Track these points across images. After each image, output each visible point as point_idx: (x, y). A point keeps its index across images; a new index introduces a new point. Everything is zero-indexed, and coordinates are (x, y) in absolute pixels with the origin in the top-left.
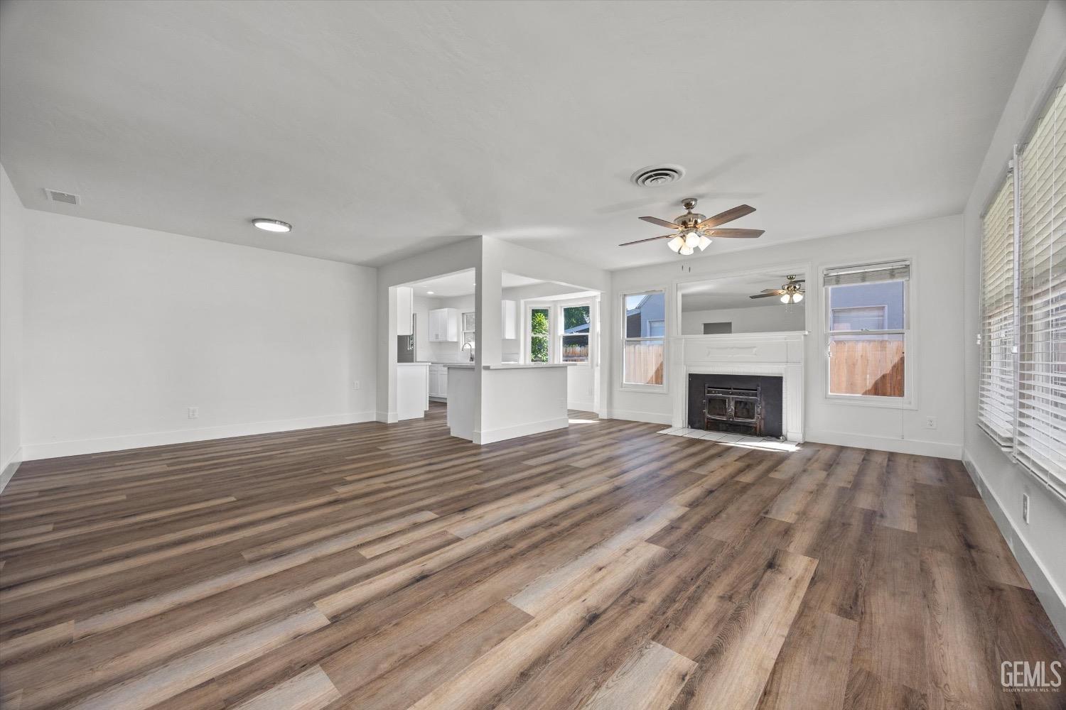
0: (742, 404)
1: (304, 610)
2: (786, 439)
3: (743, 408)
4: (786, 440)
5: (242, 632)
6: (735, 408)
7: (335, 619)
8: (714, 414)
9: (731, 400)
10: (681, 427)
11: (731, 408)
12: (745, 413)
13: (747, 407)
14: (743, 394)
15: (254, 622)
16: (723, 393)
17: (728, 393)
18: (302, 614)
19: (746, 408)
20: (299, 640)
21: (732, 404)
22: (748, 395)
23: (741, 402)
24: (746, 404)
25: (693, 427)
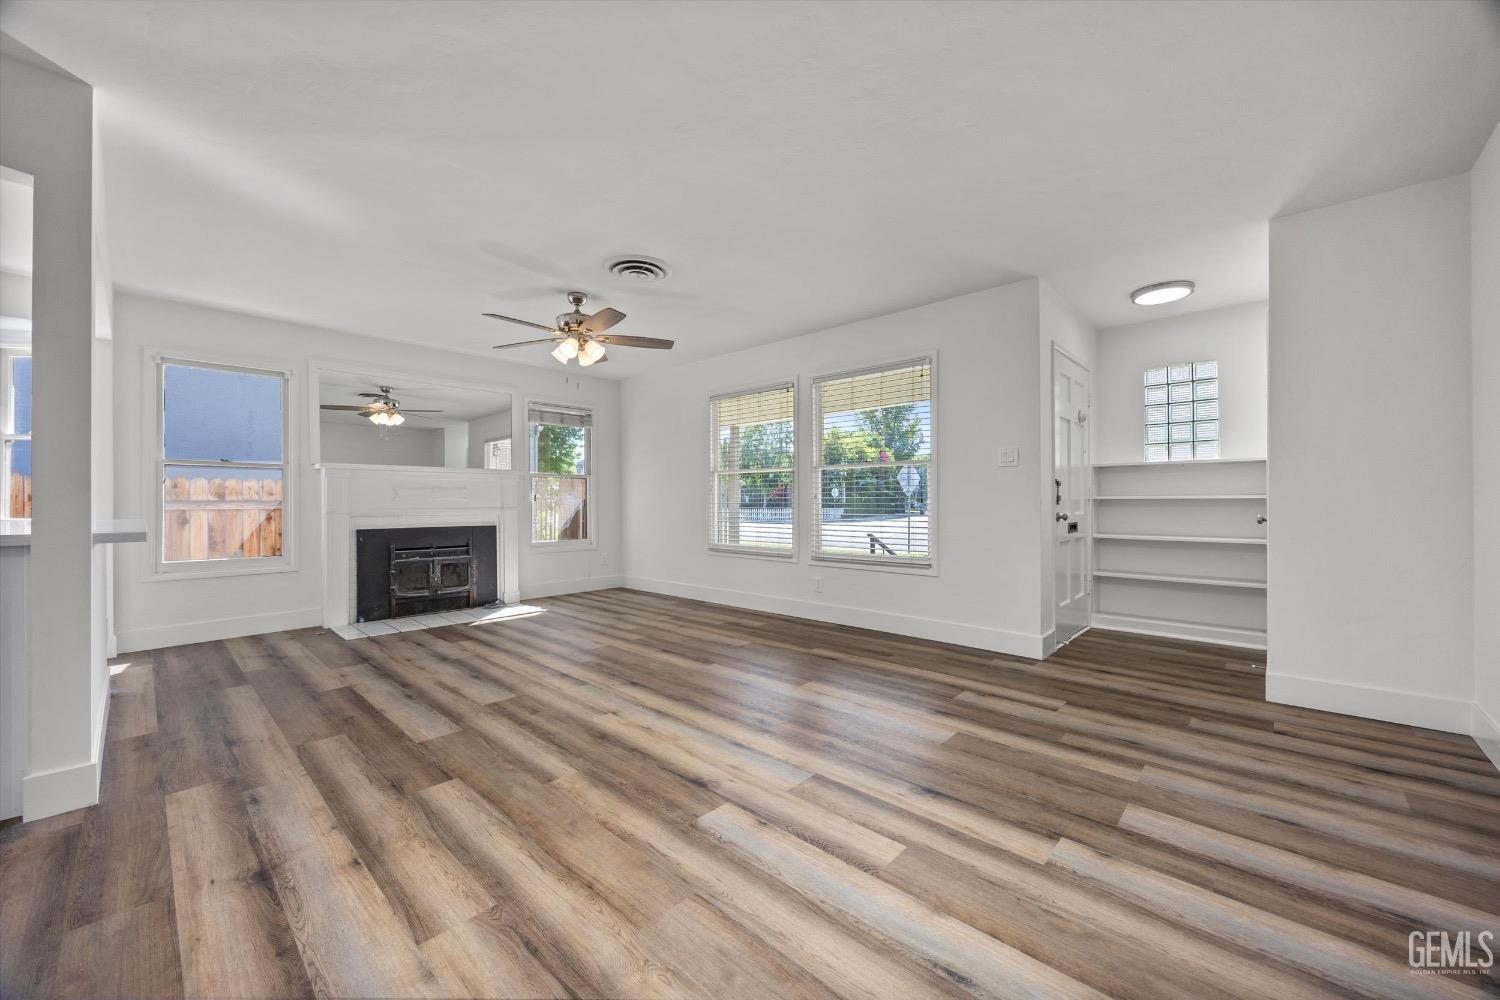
0: (451, 568)
1: (1063, 868)
2: (503, 603)
3: (452, 573)
4: (504, 605)
5: (1148, 907)
6: (442, 575)
7: (1053, 836)
8: (409, 590)
9: (436, 563)
10: (346, 622)
11: (436, 576)
12: (456, 581)
13: (458, 570)
14: (450, 554)
15: (1125, 906)
16: (421, 555)
17: (430, 555)
18: (1071, 866)
19: (457, 572)
20: (1108, 851)
21: (438, 568)
22: (455, 553)
23: (449, 565)
24: (455, 566)
25: (368, 619)
